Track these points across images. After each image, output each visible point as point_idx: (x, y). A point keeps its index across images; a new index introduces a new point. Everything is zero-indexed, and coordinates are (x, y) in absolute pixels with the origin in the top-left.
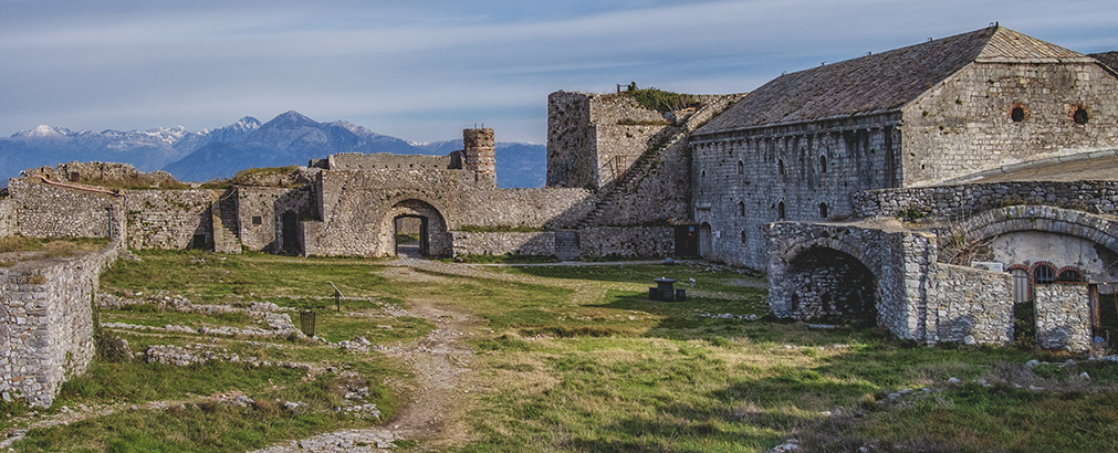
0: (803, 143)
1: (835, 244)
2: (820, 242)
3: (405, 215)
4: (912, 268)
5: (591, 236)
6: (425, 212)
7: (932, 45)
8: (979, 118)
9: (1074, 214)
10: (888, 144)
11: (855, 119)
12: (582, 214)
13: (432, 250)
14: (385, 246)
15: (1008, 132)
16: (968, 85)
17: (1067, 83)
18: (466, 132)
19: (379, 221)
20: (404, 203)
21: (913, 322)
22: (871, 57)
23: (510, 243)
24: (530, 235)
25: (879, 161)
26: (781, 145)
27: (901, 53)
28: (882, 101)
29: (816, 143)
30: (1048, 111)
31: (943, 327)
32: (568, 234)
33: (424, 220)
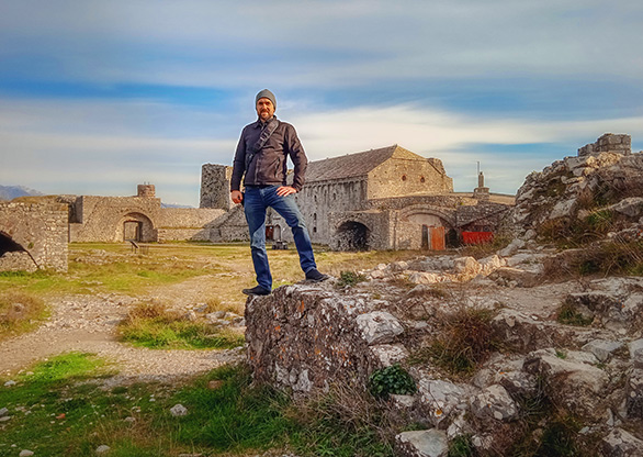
0: (326, 188)
1: (356, 220)
2: (351, 219)
3: (130, 221)
4: (391, 223)
5: (226, 231)
6: (141, 220)
7: (373, 152)
8: (392, 179)
9: (434, 207)
10: (362, 187)
11: (348, 178)
12: (222, 221)
13: (144, 239)
14: (118, 237)
15: (401, 184)
16: (389, 167)
17: (420, 168)
18: (139, 187)
19: (116, 223)
20: (130, 214)
21: (391, 242)
22: (347, 156)
23: (188, 235)
24: (198, 231)
25: (358, 194)
26: (316, 189)
27: (361, 154)
28: (359, 171)
29: (331, 188)
30: (413, 177)
31: (401, 244)
32: (215, 230)
33: (140, 224)
